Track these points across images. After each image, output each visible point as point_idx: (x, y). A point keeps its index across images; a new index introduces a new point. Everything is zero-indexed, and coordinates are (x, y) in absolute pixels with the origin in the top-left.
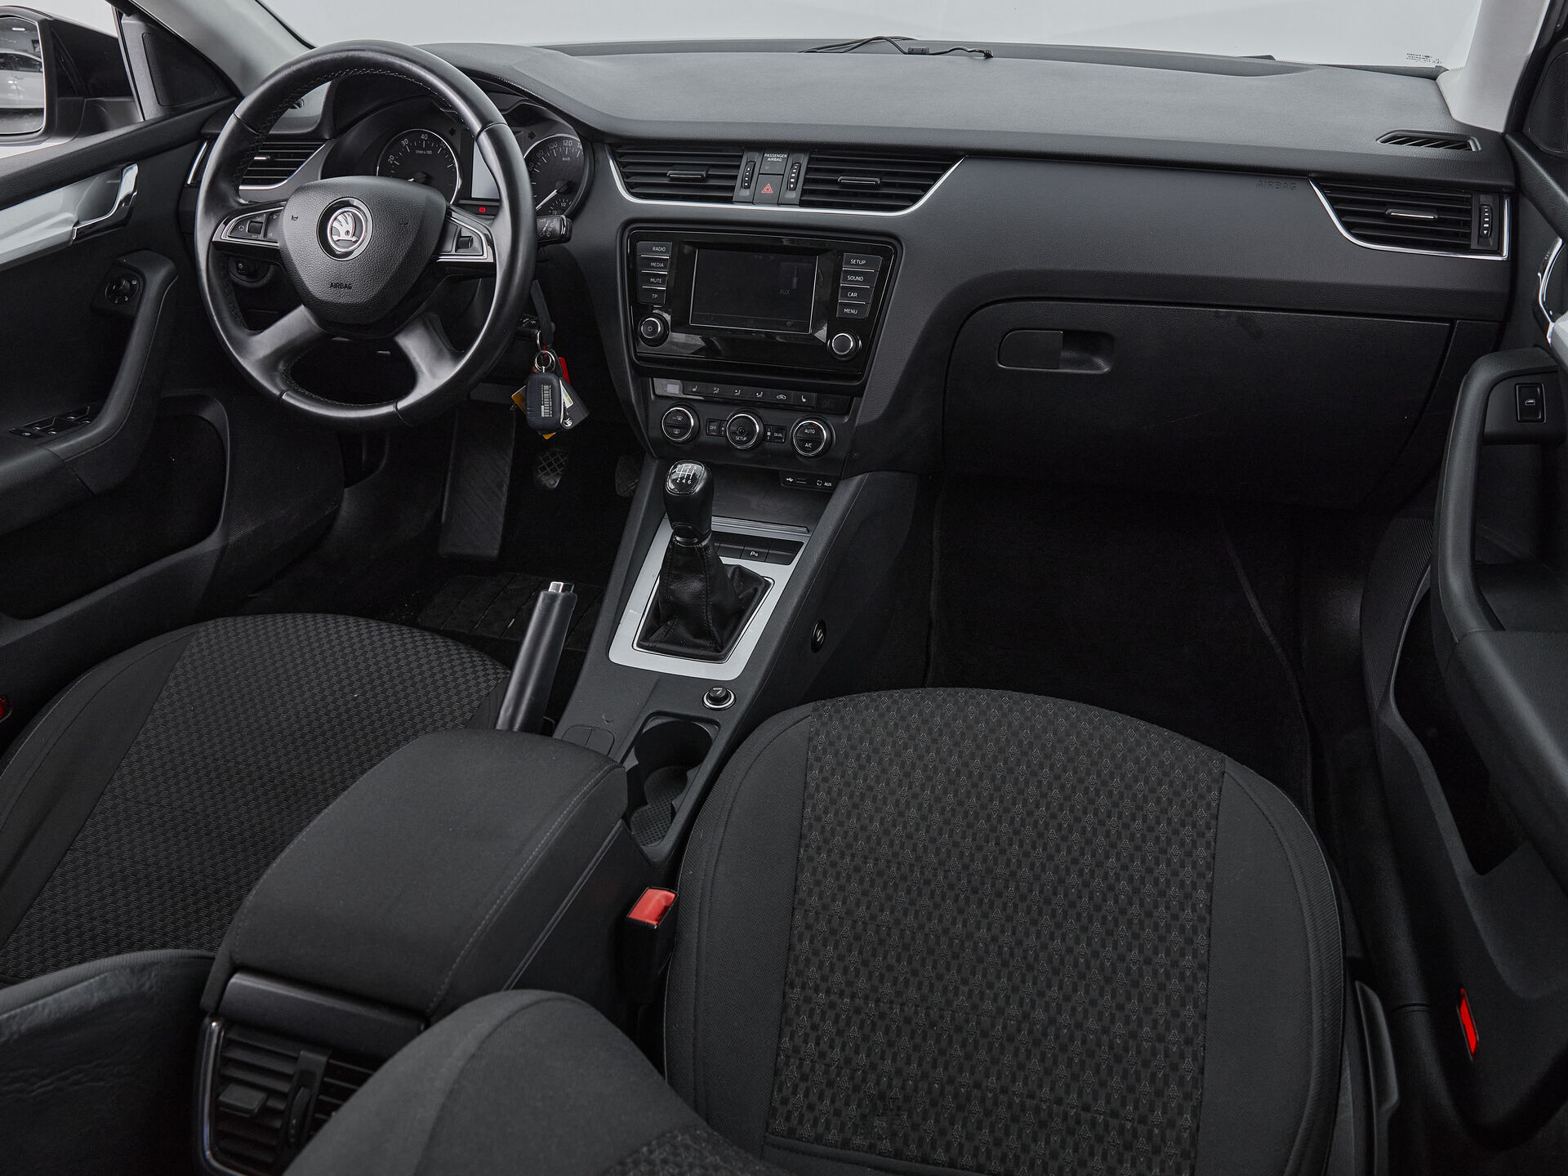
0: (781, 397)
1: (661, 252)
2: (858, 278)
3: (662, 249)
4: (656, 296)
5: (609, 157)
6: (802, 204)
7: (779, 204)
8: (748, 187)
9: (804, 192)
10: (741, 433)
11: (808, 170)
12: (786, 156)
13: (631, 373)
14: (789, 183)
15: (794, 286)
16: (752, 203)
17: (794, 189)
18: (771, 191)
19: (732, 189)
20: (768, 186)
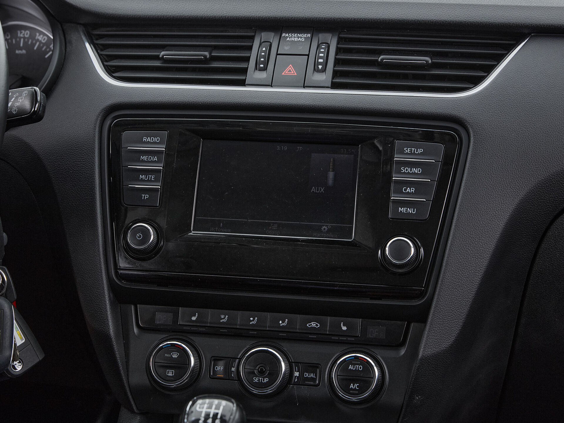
0: (313, 324)
1: (153, 143)
2: (415, 170)
3: (155, 140)
4: (147, 196)
5: (84, 38)
6: (334, 86)
7: (304, 87)
8: (265, 69)
9: (336, 74)
10: (262, 373)
11: (339, 51)
12: (309, 35)
13: (109, 296)
14: (316, 64)
15: (330, 182)
16: (271, 86)
17: (324, 70)
18: (293, 73)
19: (244, 71)
20: (290, 67)
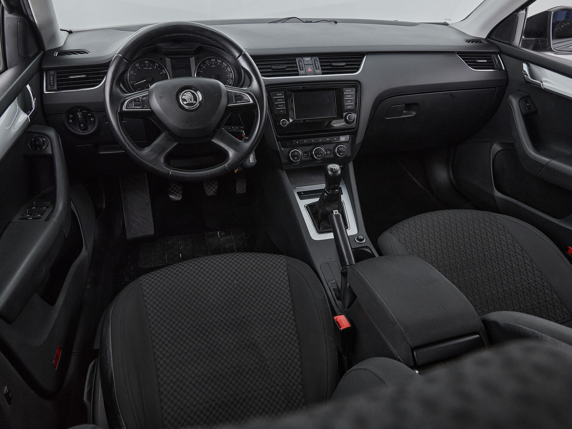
0: (328, 139)
1: (280, 95)
2: (350, 96)
3: (280, 94)
4: (282, 111)
6: (323, 74)
7: (315, 74)
8: (303, 70)
9: (322, 70)
10: (319, 154)
11: (320, 62)
12: (310, 58)
13: (277, 141)
14: (316, 67)
15: (328, 101)
16: (306, 75)
17: (319, 69)
18: (311, 70)
19: (298, 71)
20: (309, 68)
